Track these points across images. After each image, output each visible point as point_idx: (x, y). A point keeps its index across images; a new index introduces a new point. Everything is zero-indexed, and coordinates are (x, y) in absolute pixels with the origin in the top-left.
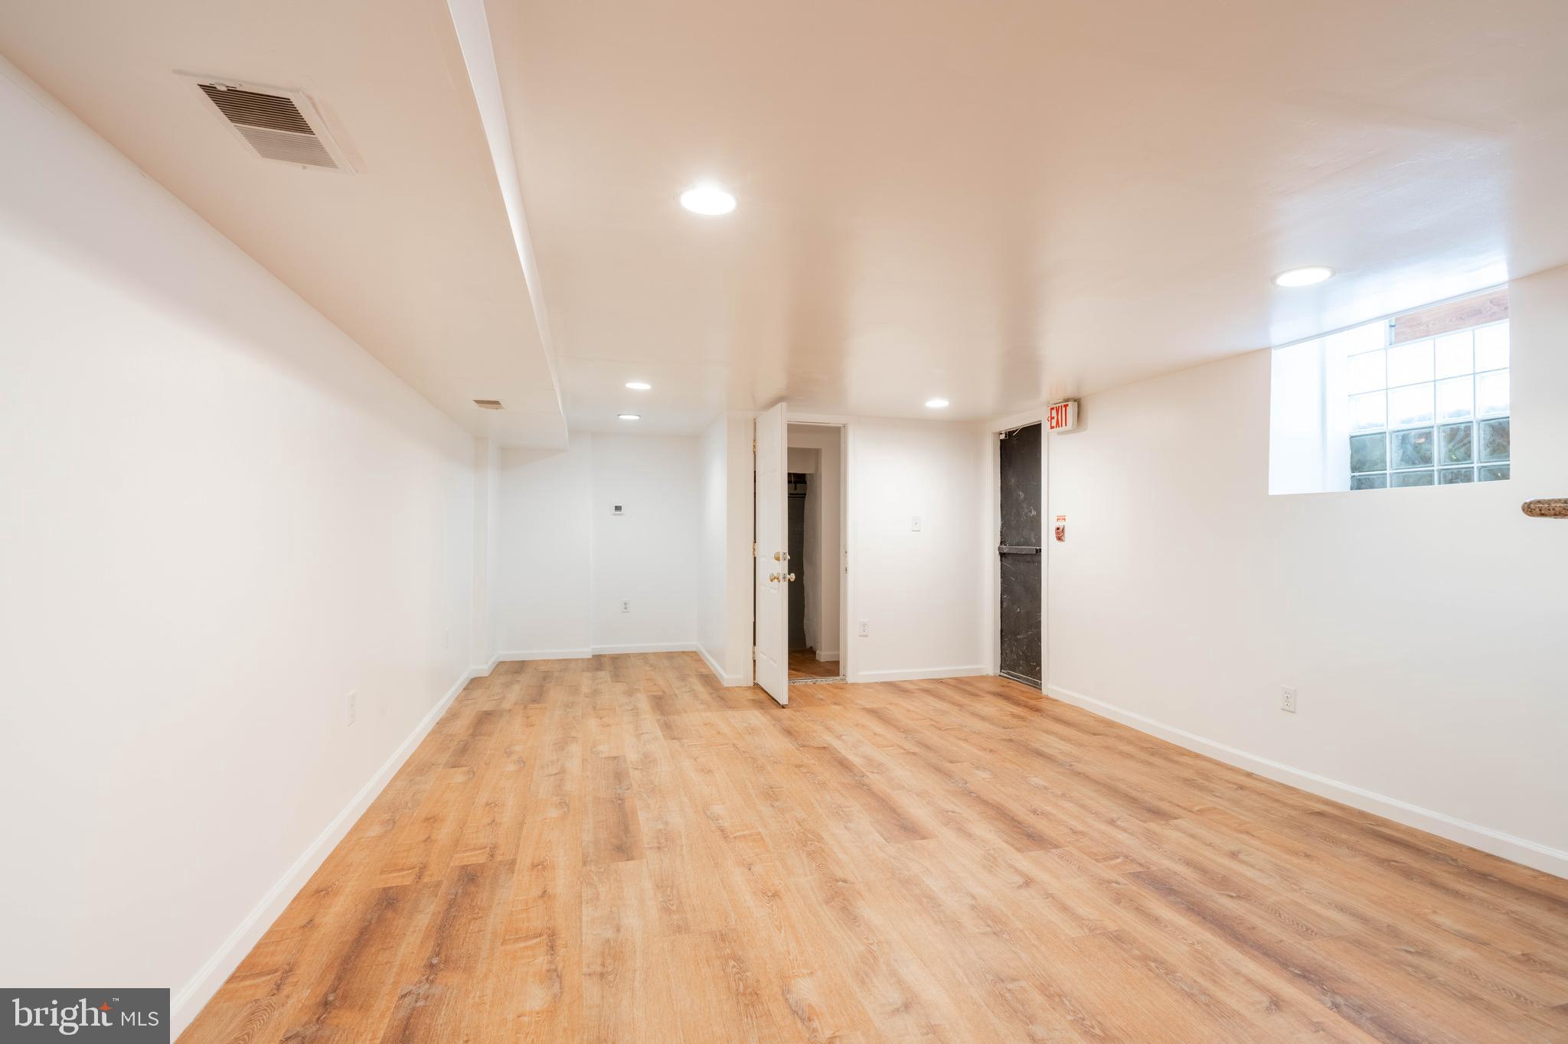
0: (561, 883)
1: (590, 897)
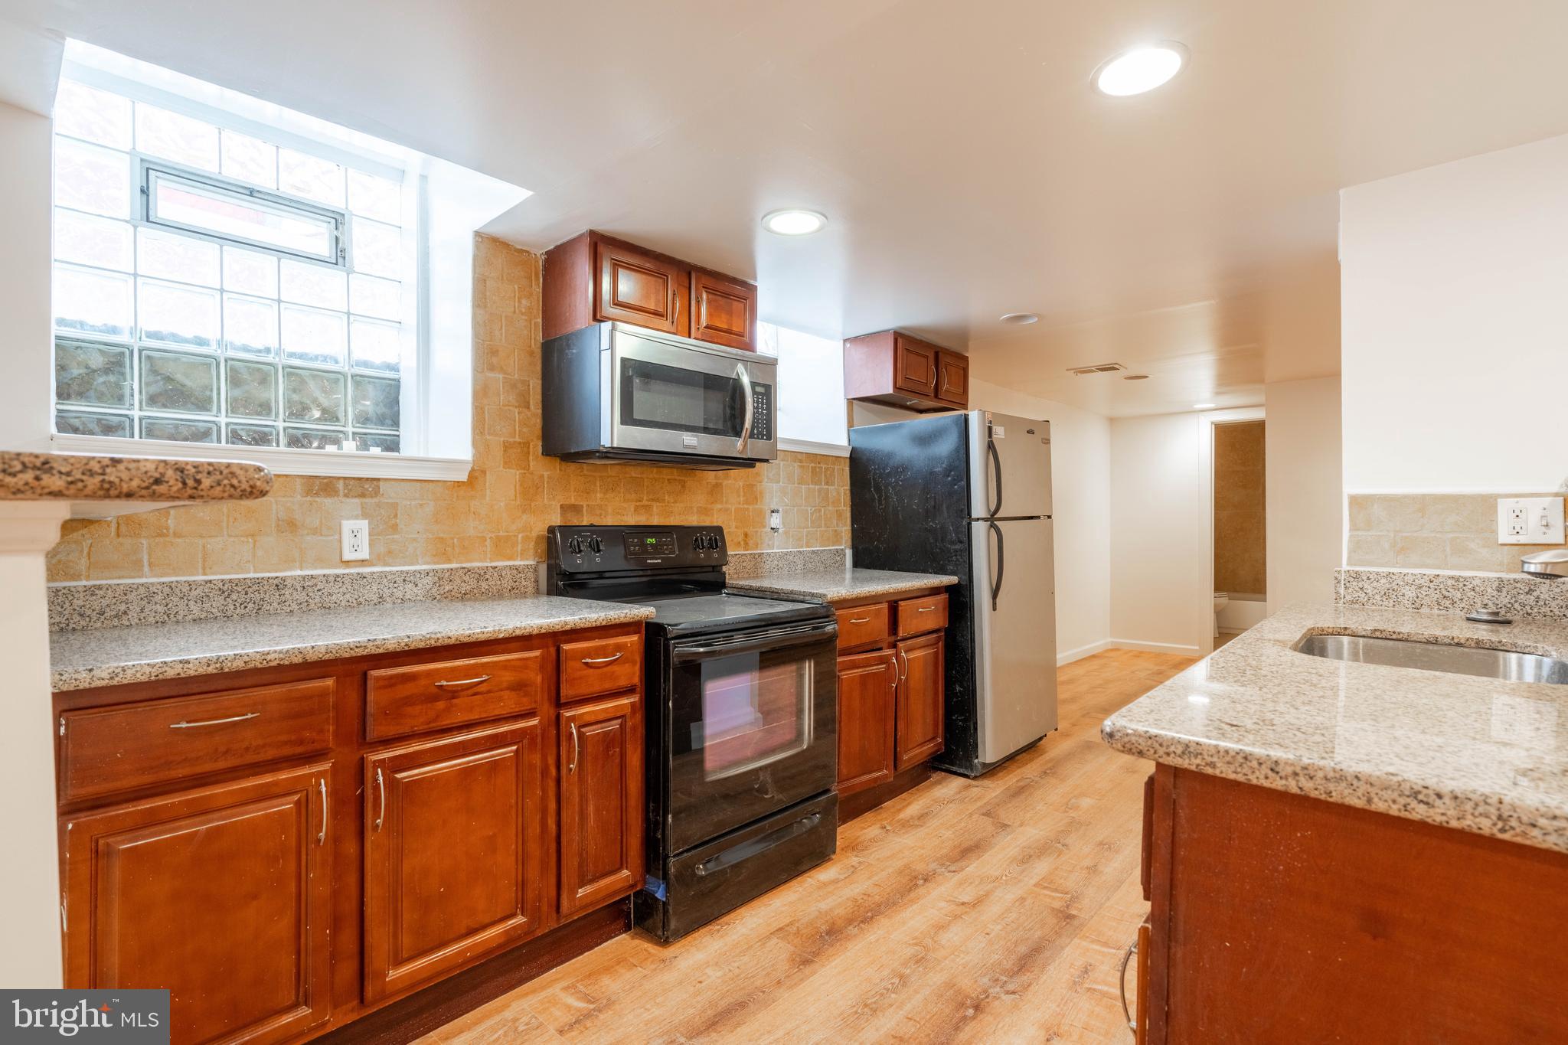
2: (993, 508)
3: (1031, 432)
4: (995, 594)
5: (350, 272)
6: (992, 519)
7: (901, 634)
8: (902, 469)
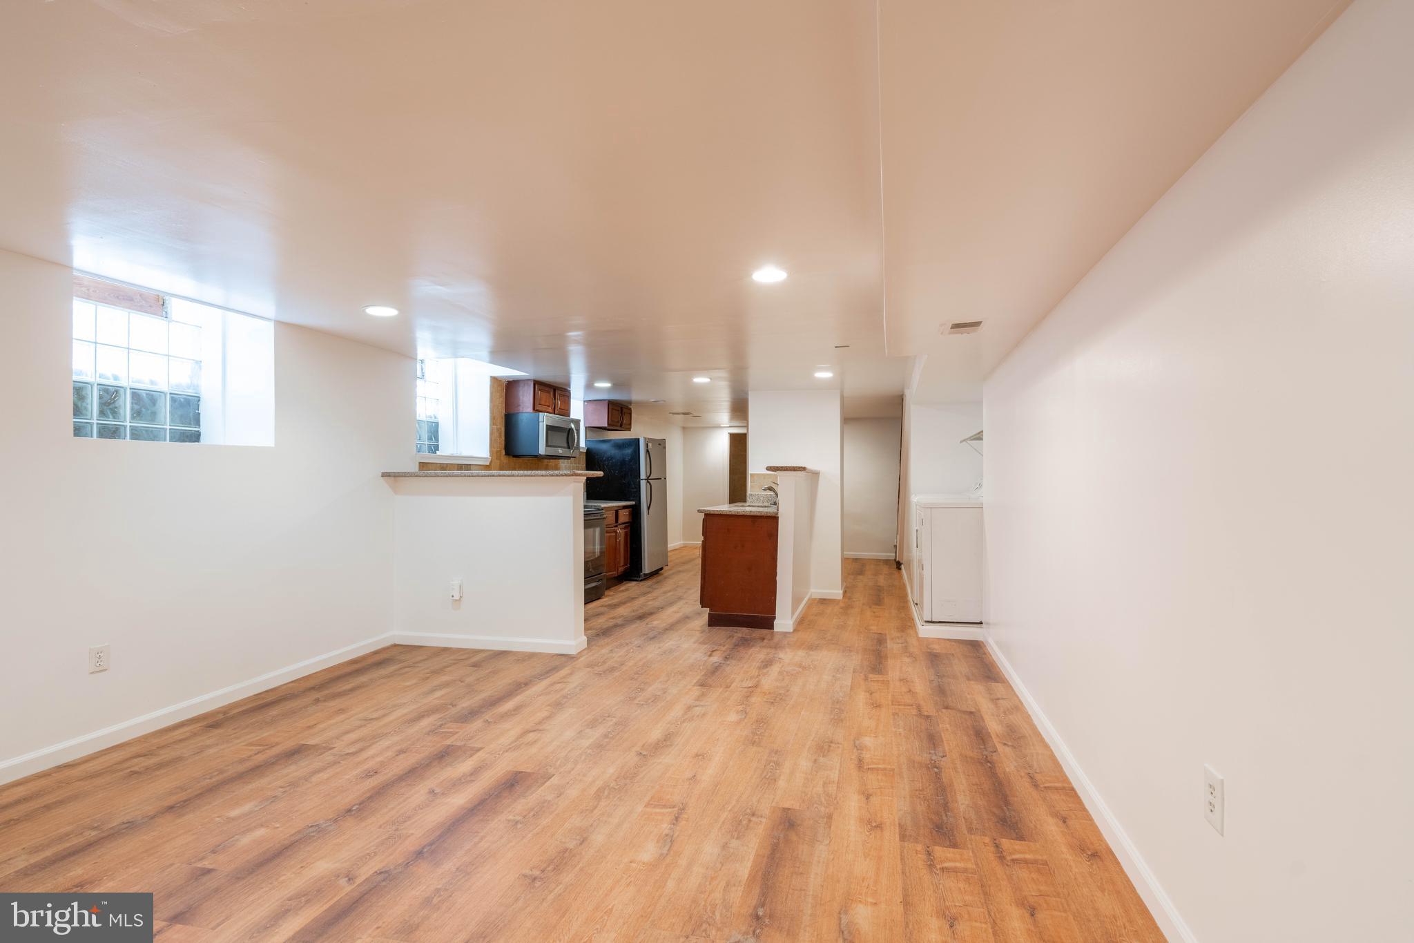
0: (852, 804)
1: (831, 785)
2: (648, 475)
3: (659, 444)
4: (649, 508)
5: (425, 381)
6: (648, 479)
7: (619, 522)
8: (612, 458)
